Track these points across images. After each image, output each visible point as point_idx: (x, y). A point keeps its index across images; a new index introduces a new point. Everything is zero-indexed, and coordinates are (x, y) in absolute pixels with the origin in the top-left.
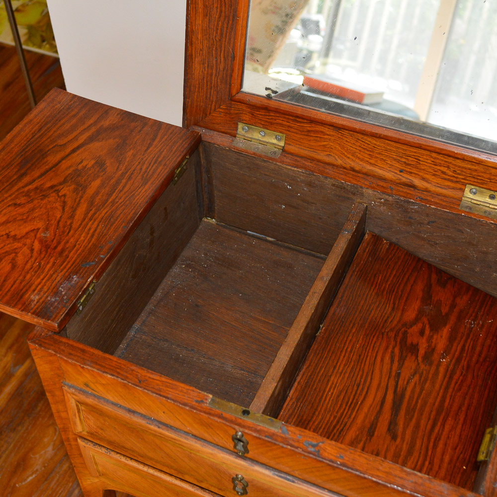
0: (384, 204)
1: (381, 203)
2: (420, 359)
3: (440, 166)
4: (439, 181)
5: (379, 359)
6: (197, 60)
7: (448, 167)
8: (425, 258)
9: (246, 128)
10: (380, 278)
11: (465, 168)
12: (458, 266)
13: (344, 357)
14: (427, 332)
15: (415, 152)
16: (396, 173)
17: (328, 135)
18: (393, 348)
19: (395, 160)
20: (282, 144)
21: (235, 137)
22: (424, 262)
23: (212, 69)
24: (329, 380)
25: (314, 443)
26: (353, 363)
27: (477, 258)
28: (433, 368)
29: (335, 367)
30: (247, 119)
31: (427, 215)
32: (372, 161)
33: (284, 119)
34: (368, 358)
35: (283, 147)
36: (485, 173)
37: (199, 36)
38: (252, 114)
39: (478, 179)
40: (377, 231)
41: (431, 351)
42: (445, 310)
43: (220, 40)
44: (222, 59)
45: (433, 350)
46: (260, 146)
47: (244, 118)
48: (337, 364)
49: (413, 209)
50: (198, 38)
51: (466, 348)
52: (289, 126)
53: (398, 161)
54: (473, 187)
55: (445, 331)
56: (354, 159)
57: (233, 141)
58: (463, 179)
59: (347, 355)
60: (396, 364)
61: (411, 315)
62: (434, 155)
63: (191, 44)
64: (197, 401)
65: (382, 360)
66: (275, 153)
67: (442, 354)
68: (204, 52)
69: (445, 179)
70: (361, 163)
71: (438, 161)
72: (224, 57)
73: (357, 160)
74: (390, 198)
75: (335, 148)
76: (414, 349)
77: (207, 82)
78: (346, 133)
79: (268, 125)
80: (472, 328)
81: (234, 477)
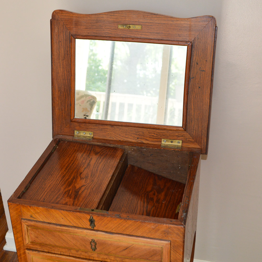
0: (133, 151)
2: (155, 202)
3: (151, 133)
4: (152, 139)
5: (139, 203)
6: (57, 109)
7: (154, 133)
8: (152, 172)
9: (78, 132)
10: (136, 178)
11: (160, 133)
12: (165, 172)
14: (156, 194)
15: (142, 130)
16: (136, 139)
17: (109, 129)
18: (144, 199)
19: (135, 134)
20: (92, 136)
21: (74, 136)
22: (152, 173)
23: (63, 111)
25: (118, 214)
26: (129, 204)
27: (170, 167)
28: (160, 205)
30: (78, 128)
31: (150, 152)
32: (127, 136)
33: (92, 126)
34: (135, 202)
35: (93, 137)
36: (167, 133)
37: (57, 99)
38: (80, 126)
39: (165, 136)
40: (132, 164)
41: (158, 201)
42: (162, 187)
43: (65, 99)
44: (66, 106)
45: (159, 199)
46: (84, 138)
47: (77, 128)
48: (123, 204)
49: (144, 151)
50: (56, 100)
51: (172, 198)
52: (94, 128)
53: (136, 134)
54: (164, 139)
55: (163, 194)
56: (120, 137)
58: (160, 137)
59: (127, 201)
60: (146, 204)
61: (149, 189)
62: (148, 130)
63: (54, 102)
64: (75, 209)
66: (90, 139)
67: (163, 200)
68: (59, 105)
69: (154, 138)
70: (123, 138)
71: (150, 132)
72: (67, 106)
73: (121, 137)
74: (135, 148)
75: (112, 134)
76: (152, 199)
77: (61, 116)
78: (115, 127)
79: (86, 129)
80: (173, 192)
81: (91, 241)
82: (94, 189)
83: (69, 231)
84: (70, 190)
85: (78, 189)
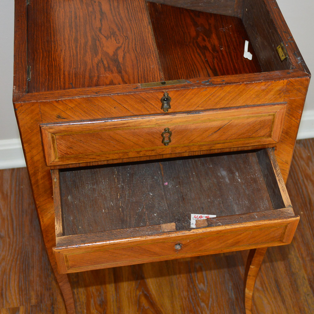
2: (211, 51)
5: (193, 57)
8: (182, 6)
10: (168, 21)
12: (201, 4)
13: (177, 61)
14: (206, 38)
18: (196, 50)
24: (178, 73)
25: (207, 81)
26: (183, 62)
28: (220, 53)
29: (176, 66)
34: (188, 58)
42: (207, 27)
45: (214, 46)
48: (176, 64)
51: (228, 40)
55: (214, 36)
60: (202, 57)
61: (193, 33)
64: (134, 89)
65: (195, 57)
67: (220, 46)
76: (206, 48)
80: (225, 31)
81: (163, 131)
83: (127, 125)
84: (102, 59)
85: (114, 55)
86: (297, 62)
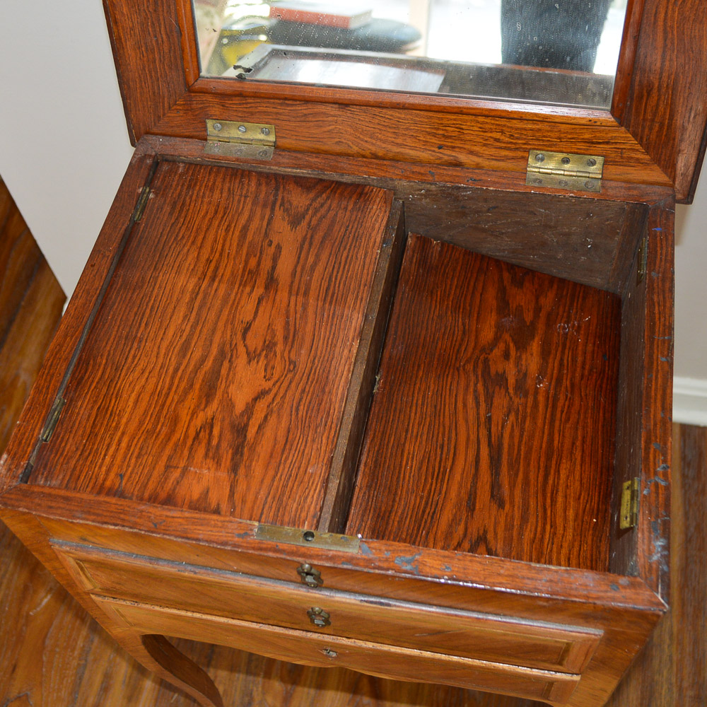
0: (426, 196)
1: (422, 195)
2: (511, 391)
3: (491, 132)
4: (493, 151)
5: (460, 405)
6: (129, 45)
7: (502, 132)
8: (490, 254)
9: (219, 125)
10: (439, 293)
11: (525, 129)
12: (534, 256)
13: (416, 414)
14: (513, 351)
15: (455, 120)
16: (434, 151)
17: (332, 116)
18: (476, 385)
19: (429, 134)
20: (272, 138)
21: (206, 140)
23: (153, 53)
24: (403, 451)
25: (409, 557)
26: (428, 419)
27: (557, 242)
28: (531, 399)
29: (407, 431)
30: (218, 113)
31: (486, 200)
32: (399, 141)
33: (268, 105)
34: (447, 406)
35: (275, 142)
36: (551, 131)
37: (125, 10)
38: (223, 106)
39: (543, 140)
40: (422, 232)
41: (522, 377)
42: (528, 317)
43: (155, 11)
44: (164, 36)
45: (525, 375)
46: (244, 147)
47: (213, 112)
48: (408, 425)
49: (465, 196)
50: (123, 13)
51: (565, 362)
52: (277, 113)
53: (434, 135)
54: (538, 152)
55: (535, 346)
56: (374, 142)
57: (204, 146)
58: (525, 144)
59: (419, 410)
60: (483, 406)
61: (488, 334)
62: (481, 119)
63: (116, 22)
65: (465, 405)
66: (265, 152)
67: (538, 378)
68: (137, 31)
69: (501, 148)
70: (384, 145)
71: (487, 126)
72: (167, 34)
73: (378, 143)
74: (433, 187)
75: (346, 131)
76: (502, 379)
77: (150, 72)
78: (354, 109)
79: (247, 117)
80: (567, 334)
81: (309, 610)
82: (302, 407)
84: (213, 419)
85: (242, 415)
86: (650, 553)
